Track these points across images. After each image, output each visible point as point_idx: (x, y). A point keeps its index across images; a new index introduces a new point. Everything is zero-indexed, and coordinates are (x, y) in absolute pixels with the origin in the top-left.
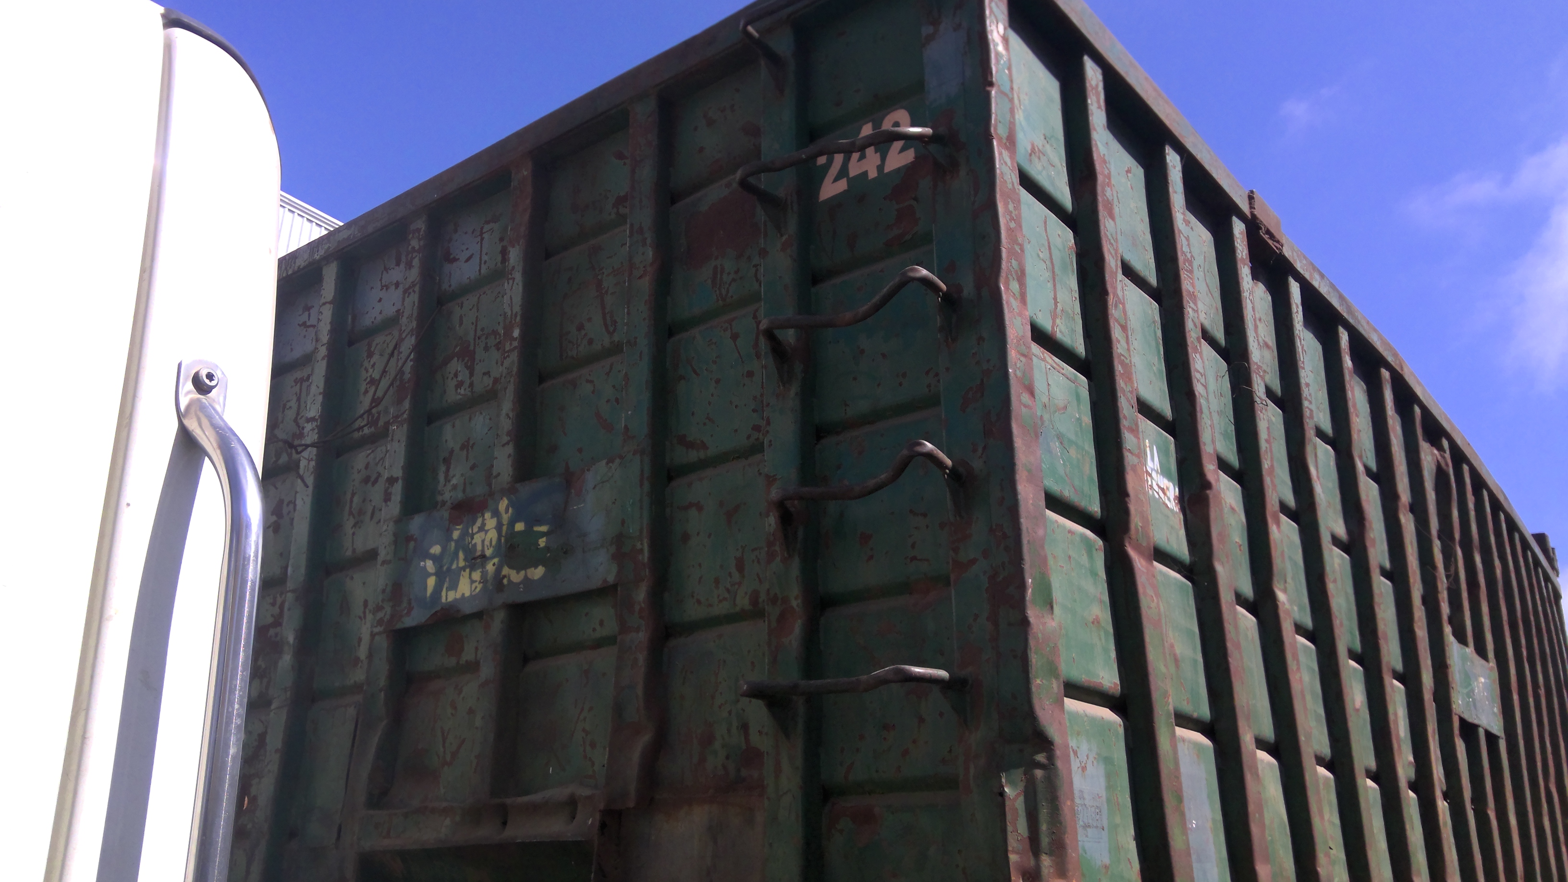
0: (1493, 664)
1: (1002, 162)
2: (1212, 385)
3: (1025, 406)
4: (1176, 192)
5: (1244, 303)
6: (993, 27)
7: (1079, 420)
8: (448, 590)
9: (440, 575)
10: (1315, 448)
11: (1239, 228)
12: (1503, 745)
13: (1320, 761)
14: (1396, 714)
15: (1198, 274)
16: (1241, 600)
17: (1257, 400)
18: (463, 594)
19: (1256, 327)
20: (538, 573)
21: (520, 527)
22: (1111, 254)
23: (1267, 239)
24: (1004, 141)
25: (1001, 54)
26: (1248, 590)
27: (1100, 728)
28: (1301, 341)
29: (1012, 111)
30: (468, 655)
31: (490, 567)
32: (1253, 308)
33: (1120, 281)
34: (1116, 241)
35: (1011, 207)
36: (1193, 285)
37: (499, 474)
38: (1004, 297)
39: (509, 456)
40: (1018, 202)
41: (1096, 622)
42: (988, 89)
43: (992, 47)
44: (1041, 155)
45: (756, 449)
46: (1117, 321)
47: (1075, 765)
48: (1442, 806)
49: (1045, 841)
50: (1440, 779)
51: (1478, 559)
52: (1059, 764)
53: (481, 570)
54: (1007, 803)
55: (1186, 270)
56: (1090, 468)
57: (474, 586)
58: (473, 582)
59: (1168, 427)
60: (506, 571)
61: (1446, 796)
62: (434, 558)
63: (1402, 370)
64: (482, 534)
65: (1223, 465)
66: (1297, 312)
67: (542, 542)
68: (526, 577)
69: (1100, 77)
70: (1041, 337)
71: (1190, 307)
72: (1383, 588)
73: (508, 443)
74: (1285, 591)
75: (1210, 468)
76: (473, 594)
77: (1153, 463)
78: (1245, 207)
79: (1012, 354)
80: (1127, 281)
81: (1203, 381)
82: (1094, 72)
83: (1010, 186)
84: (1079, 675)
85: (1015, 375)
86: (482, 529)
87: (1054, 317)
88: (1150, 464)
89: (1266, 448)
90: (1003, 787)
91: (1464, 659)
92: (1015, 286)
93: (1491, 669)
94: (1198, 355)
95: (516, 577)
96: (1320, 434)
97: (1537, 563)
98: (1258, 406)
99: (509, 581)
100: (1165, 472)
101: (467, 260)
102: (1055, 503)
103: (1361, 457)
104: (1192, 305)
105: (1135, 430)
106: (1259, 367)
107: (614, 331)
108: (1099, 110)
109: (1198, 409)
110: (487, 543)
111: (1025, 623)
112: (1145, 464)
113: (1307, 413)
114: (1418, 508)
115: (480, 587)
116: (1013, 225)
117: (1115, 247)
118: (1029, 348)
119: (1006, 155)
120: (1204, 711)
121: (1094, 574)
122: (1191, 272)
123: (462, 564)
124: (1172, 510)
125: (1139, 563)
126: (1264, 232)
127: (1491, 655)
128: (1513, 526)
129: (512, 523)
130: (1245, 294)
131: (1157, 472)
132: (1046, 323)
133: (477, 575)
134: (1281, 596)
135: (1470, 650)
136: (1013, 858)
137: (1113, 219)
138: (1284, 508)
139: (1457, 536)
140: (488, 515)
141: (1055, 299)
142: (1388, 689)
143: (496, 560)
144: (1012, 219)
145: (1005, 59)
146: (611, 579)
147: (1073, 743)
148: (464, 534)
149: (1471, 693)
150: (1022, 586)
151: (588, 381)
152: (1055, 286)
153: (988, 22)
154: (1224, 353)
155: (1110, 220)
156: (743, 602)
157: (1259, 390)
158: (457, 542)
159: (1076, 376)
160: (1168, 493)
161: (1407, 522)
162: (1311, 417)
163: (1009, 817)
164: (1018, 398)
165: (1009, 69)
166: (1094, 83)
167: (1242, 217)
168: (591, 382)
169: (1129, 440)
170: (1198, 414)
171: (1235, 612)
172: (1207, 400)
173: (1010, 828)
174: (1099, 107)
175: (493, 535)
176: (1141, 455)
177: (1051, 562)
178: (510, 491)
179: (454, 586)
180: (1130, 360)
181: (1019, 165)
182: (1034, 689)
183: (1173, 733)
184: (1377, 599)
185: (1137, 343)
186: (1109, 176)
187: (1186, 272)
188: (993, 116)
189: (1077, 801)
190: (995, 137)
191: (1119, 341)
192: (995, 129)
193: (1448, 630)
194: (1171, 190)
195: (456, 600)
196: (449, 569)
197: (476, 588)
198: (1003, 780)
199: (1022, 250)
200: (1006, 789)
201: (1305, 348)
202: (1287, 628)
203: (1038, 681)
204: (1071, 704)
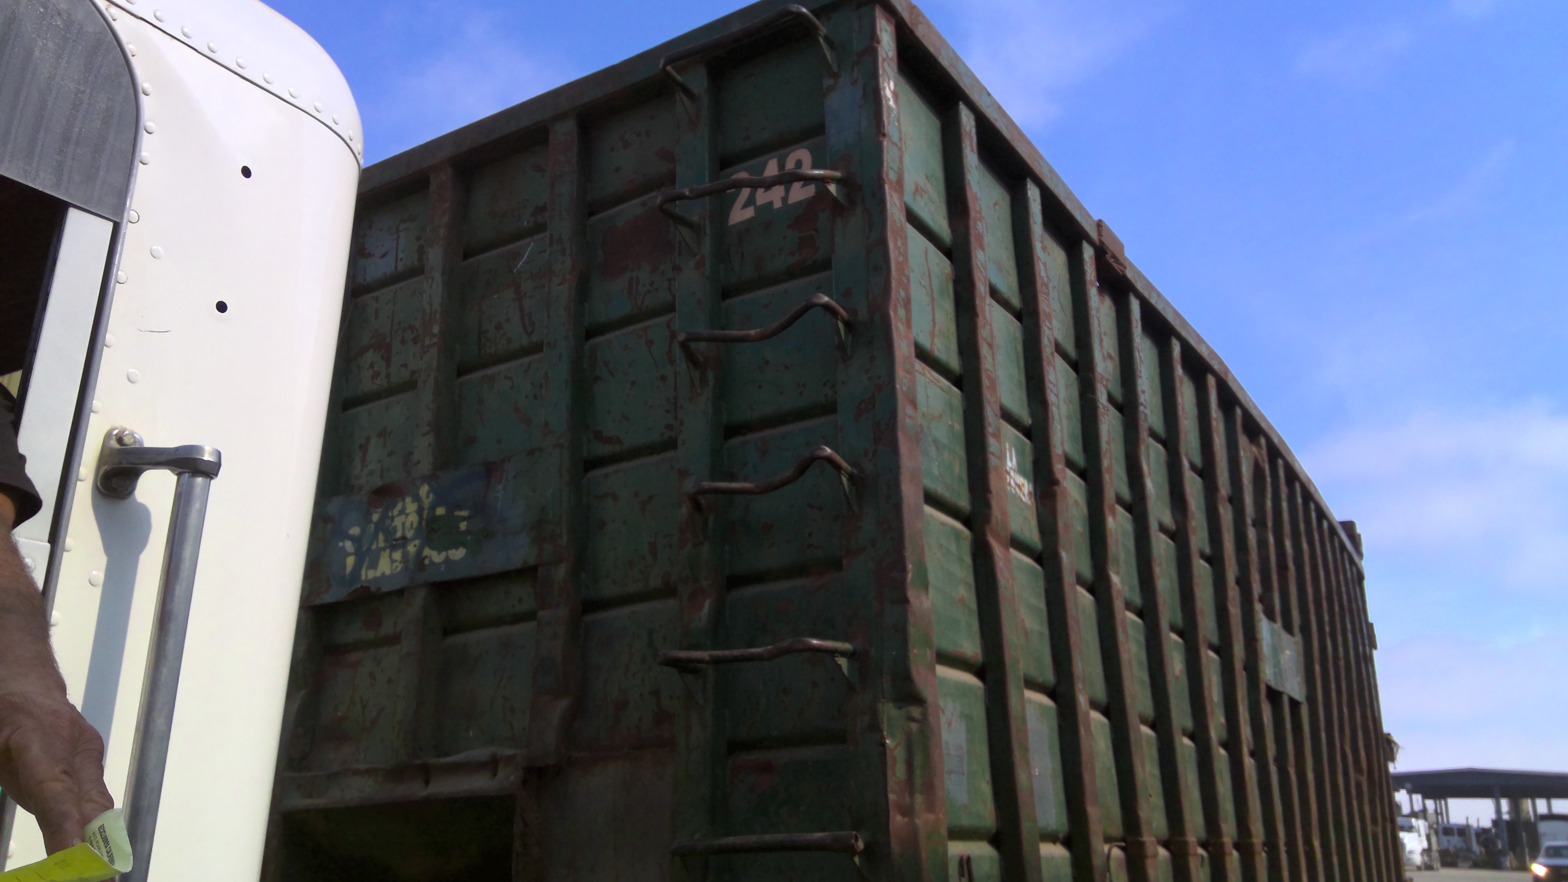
0: (1298, 638)
1: (892, 203)
2: (1063, 394)
3: (910, 417)
4: (1035, 223)
5: (1091, 321)
6: (886, 84)
7: (952, 427)
8: (368, 568)
9: (360, 556)
10: (1148, 448)
11: (1088, 253)
12: (1304, 711)
13: (1144, 721)
14: (1210, 681)
15: (1053, 294)
16: (1080, 581)
17: (1101, 406)
18: (383, 574)
19: (1101, 340)
20: (457, 554)
21: (440, 511)
22: (981, 281)
23: (1112, 263)
24: (894, 184)
25: (892, 108)
26: (1087, 572)
27: (962, 690)
28: (1139, 353)
29: (901, 158)
30: (387, 628)
31: (411, 549)
32: (1099, 325)
33: (988, 305)
34: (985, 269)
35: (899, 243)
36: (1049, 306)
37: (418, 462)
38: (893, 322)
39: (430, 445)
40: (905, 238)
41: (962, 600)
42: (882, 139)
43: (884, 102)
44: (923, 193)
45: (670, 445)
46: (985, 339)
47: (943, 720)
48: (1249, 763)
49: (918, 782)
50: (1247, 739)
51: (1288, 543)
52: (931, 719)
53: (401, 550)
54: (888, 752)
55: (1042, 293)
56: (959, 468)
57: (395, 564)
58: (393, 561)
59: (1027, 432)
60: (427, 552)
61: (1252, 754)
62: (353, 539)
63: (1227, 377)
64: (403, 517)
65: (1070, 464)
66: (1137, 327)
67: (463, 526)
68: (447, 557)
69: (973, 123)
70: (923, 355)
71: (1046, 325)
72: (1201, 569)
73: (427, 433)
74: (1117, 573)
75: (1059, 467)
76: (394, 572)
77: (1011, 463)
78: (1094, 234)
79: (900, 373)
80: (994, 303)
81: (1055, 390)
82: (968, 119)
83: (899, 225)
84: (947, 645)
85: (902, 390)
86: (402, 512)
87: (933, 336)
88: (1009, 464)
89: (1106, 448)
90: (883, 738)
91: (1273, 633)
92: (901, 312)
93: (1296, 643)
94: (1051, 368)
95: (437, 557)
96: (1153, 435)
97: (1343, 547)
98: (1101, 410)
99: (431, 560)
100: (1021, 471)
101: (383, 256)
102: (932, 499)
103: (1187, 455)
104: (1047, 324)
105: (997, 436)
106: (1103, 377)
107: (532, 332)
108: (972, 153)
109: (1050, 416)
110: (408, 525)
111: (905, 601)
112: (1005, 464)
113: (1142, 417)
114: (1236, 500)
115: (400, 567)
116: (901, 259)
117: (984, 275)
118: (913, 366)
119: (895, 197)
120: (1049, 676)
121: (961, 560)
122: (1047, 294)
123: (382, 544)
124: (1025, 504)
125: (998, 550)
126: (1110, 256)
127: (1296, 629)
128: (1322, 514)
129: (433, 508)
130: (1093, 312)
131: (1014, 471)
132: (925, 342)
133: (397, 555)
134: (1115, 579)
135: (1278, 626)
136: (892, 797)
137: (983, 249)
138: (1119, 500)
139: (1270, 524)
140: (408, 500)
141: (934, 320)
142: (1204, 661)
143: (417, 542)
144: (900, 254)
145: (895, 113)
146: (532, 561)
147: (941, 703)
148: (384, 517)
149: (1277, 664)
150: (904, 570)
151: (506, 377)
152: (933, 309)
153: (881, 80)
154: (1075, 366)
155: (981, 251)
156: (655, 582)
157: (1102, 398)
158: (377, 524)
159: (950, 388)
160: (1023, 488)
161: (1226, 513)
162: (1146, 420)
163: (889, 762)
164: (904, 411)
165: (898, 121)
166: (968, 129)
167: (1091, 242)
168: (510, 379)
169: (992, 444)
170: (1050, 420)
171: (1075, 592)
172: (1058, 408)
173: (889, 773)
174: (972, 150)
175: (413, 518)
176: (1002, 458)
177: (926, 548)
178: (430, 479)
179: (374, 565)
180: (995, 374)
181: (905, 204)
182: (912, 656)
183: (1022, 694)
184: (1196, 580)
185: (1000, 358)
186: (980, 212)
187: (1043, 295)
188: (885, 164)
189: (944, 751)
190: (886, 181)
191: (986, 358)
192: (887, 175)
193: (1258, 607)
194: (1031, 221)
195: (376, 579)
196: (369, 550)
197: (397, 567)
198: (885, 733)
199: (908, 280)
200: (888, 741)
201: (1142, 359)
202: (1118, 604)
203: (915, 651)
204: (942, 671)
